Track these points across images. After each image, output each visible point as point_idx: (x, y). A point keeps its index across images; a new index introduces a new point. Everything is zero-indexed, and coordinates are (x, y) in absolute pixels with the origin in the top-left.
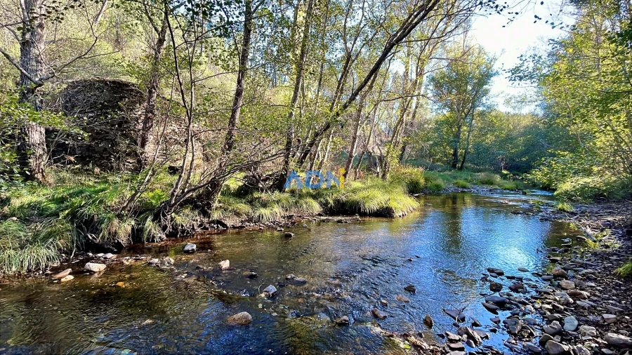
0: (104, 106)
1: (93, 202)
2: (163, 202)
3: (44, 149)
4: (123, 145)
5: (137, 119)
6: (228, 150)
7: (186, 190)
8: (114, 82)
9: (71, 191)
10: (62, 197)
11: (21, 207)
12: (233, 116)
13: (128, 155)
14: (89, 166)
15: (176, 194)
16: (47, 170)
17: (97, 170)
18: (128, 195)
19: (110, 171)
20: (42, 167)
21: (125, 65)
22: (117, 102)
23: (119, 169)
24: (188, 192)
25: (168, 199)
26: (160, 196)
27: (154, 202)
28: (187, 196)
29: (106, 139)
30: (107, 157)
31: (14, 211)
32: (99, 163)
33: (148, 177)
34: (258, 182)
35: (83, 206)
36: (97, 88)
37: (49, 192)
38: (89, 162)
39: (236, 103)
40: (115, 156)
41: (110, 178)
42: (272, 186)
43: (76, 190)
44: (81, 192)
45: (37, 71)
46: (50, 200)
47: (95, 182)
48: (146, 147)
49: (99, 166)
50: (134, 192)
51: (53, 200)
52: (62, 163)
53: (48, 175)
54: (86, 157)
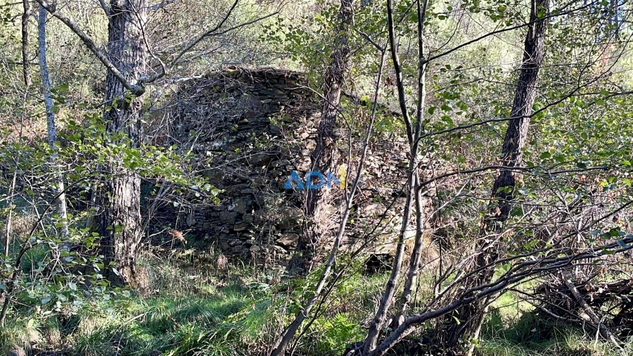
0: (243, 127)
1: (219, 335)
2: (353, 346)
3: (136, 219)
4: (274, 206)
5: (298, 149)
6: (498, 218)
7: (401, 320)
8: (261, 74)
9: (179, 309)
10: (164, 319)
11: (95, 338)
12: (513, 133)
13: (281, 228)
14: (208, 251)
15: (379, 327)
16: (139, 260)
17: (222, 260)
18: (283, 321)
19: (246, 263)
20: (131, 254)
21: (283, 37)
22: (266, 115)
23: (262, 259)
24: (407, 325)
25: (362, 338)
26: (345, 329)
27: (332, 342)
28: (405, 334)
29: (240, 195)
30: (243, 232)
31: (83, 344)
32: (226, 246)
33: (323, 284)
34: (577, 305)
35: (201, 343)
36: (231, 90)
37: (141, 307)
38: (208, 242)
39: (520, 101)
40: (258, 232)
41: (248, 281)
42: (617, 318)
43: (188, 305)
44: (196, 311)
45: (133, 65)
46: (143, 326)
47: (219, 288)
48: (317, 213)
49: (227, 252)
50: (294, 317)
51: (148, 325)
52: (163, 247)
53: (139, 271)
54: (204, 232)
